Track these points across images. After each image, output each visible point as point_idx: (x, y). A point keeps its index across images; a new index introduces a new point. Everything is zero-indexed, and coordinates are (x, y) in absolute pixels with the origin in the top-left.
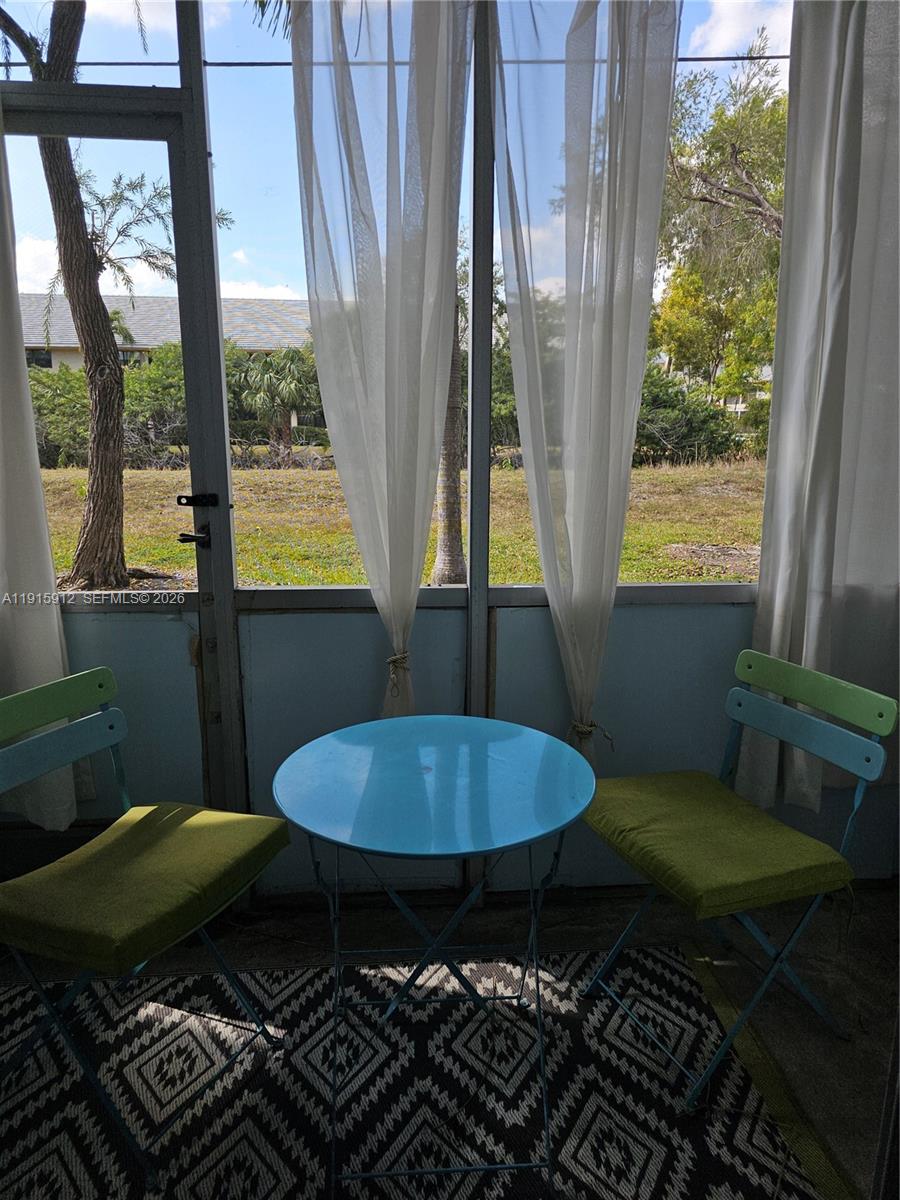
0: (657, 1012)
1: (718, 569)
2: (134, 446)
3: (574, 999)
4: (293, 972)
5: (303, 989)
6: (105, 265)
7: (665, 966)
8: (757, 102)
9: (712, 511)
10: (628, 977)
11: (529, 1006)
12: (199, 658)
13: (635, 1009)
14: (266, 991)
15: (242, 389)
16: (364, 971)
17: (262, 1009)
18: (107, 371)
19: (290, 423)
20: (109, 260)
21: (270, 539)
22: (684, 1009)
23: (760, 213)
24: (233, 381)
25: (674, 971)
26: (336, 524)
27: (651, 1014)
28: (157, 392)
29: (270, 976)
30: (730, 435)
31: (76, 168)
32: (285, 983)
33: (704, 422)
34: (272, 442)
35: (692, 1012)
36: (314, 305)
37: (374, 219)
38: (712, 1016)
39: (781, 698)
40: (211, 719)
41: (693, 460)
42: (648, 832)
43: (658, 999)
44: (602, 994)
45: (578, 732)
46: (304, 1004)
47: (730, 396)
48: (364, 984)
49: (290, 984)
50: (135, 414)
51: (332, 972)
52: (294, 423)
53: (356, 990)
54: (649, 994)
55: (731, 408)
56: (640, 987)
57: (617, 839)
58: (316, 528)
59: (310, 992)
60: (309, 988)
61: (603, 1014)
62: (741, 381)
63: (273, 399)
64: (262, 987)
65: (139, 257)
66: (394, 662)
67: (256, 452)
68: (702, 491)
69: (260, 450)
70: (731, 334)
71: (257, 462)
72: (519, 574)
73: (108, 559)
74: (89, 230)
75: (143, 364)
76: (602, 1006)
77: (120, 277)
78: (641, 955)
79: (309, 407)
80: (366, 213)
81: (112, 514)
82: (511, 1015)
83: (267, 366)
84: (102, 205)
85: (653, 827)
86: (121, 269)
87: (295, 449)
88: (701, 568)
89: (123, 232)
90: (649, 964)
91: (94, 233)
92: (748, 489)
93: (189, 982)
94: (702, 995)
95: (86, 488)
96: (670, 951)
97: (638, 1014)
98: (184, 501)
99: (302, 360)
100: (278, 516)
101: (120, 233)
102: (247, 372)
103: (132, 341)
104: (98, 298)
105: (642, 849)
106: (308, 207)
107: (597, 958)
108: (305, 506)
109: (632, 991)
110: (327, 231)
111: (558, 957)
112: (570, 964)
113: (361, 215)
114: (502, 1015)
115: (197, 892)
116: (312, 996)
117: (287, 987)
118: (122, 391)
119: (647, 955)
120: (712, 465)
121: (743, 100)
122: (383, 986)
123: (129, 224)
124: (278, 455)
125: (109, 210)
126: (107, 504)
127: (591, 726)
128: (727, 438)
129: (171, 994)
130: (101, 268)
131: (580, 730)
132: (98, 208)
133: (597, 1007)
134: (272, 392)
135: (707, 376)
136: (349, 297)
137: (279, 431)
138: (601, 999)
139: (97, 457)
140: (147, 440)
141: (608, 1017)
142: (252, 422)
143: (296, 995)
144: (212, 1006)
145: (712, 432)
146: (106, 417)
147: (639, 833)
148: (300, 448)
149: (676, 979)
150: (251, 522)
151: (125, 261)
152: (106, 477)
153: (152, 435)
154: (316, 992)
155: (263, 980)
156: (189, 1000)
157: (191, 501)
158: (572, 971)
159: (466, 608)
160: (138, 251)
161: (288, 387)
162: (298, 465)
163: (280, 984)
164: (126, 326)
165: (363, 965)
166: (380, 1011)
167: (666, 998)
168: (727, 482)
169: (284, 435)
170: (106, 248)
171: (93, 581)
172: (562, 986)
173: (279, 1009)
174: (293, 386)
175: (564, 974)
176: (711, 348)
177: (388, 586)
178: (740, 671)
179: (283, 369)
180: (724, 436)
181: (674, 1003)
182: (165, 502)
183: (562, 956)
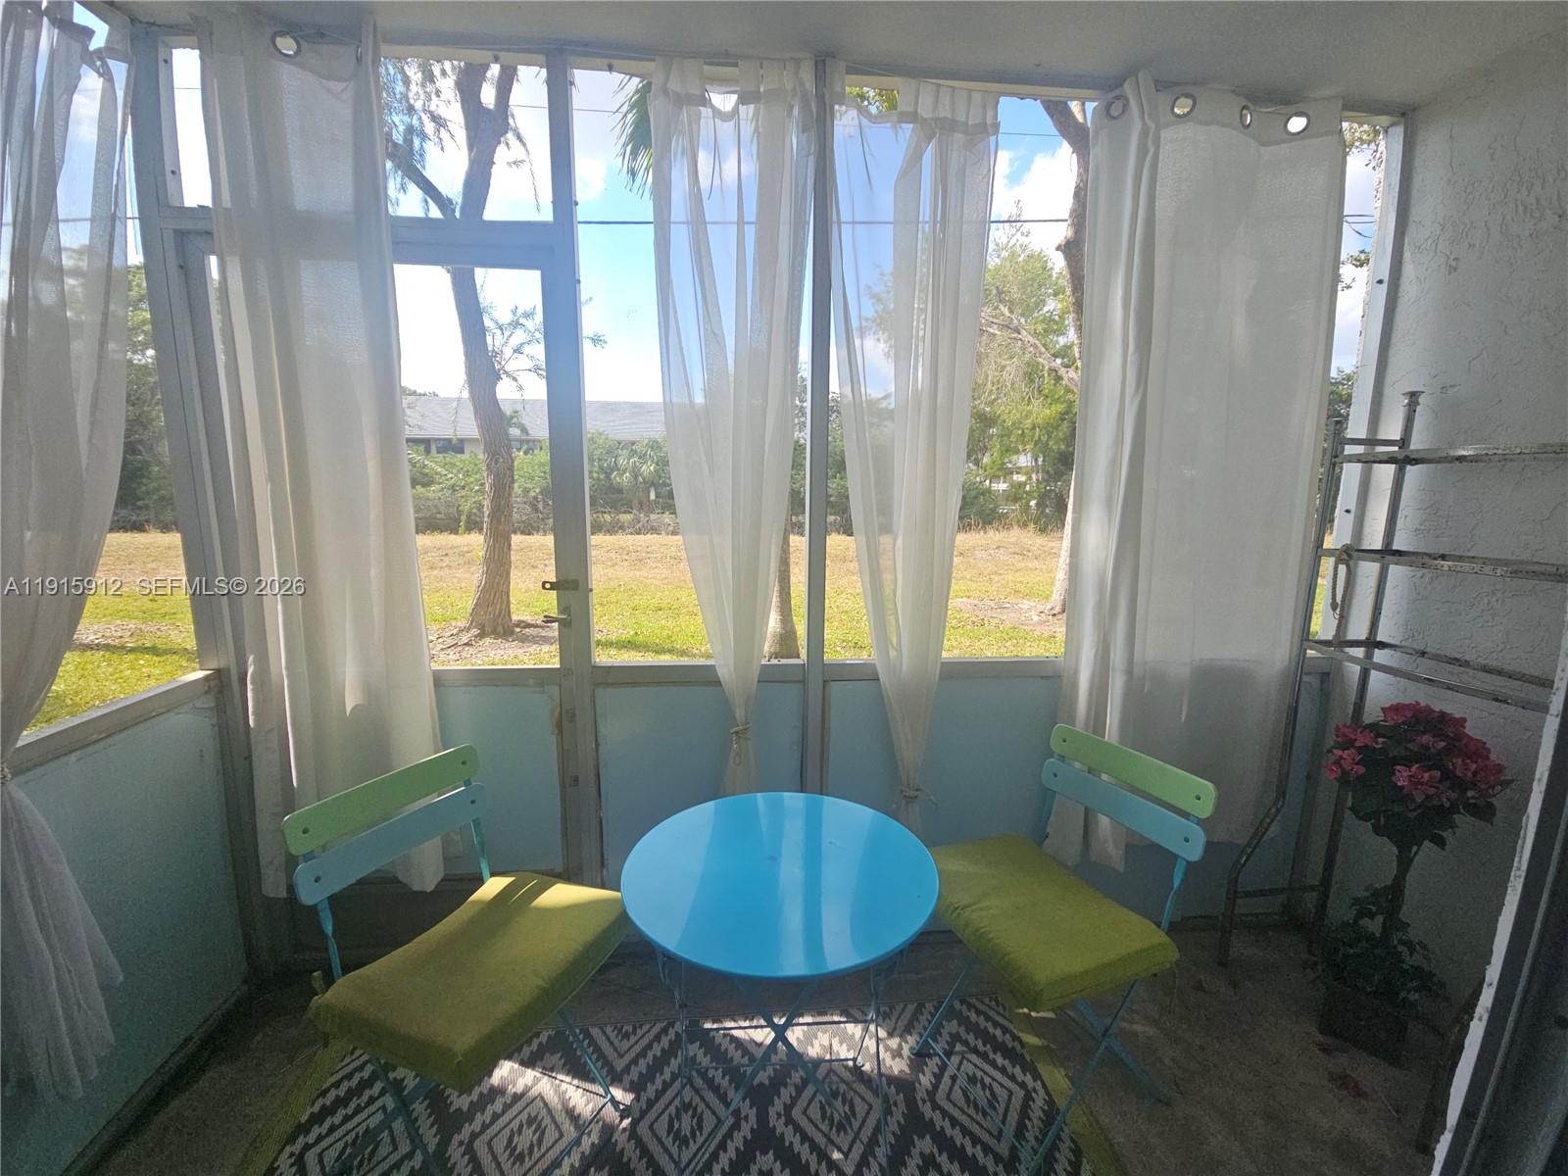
0: (985, 1073)
1: (996, 621)
2: (526, 514)
3: (905, 1057)
4: (641, 1027)
5: (650, 1046)
6: (502, 376)
7: (988, 1018)
8: (1013, 255)
9: (988, 571)
10: (955, 1031)
11: (863, 1065)
12: (560, 727)
13: (962, 1069)
14: (615, 1049)
15: (612, 471)
16: (708, 1025)
17: (611, 1070)
18: (501, 460)
19: (649, 496)
20: (506, 372)
21: (630, 593)
22: (1010, 1069)
23: (1020, 339)
24: (605, 465)
25: (996, 1024)
26: (684, 581)
27: (979, 1074)
28: (545, 473)
29: (620, 1031)
30: (995, 508)
31: (481, 300)
32: (633, 1039)
33: (976, 497)
34: (634, 511)
35: (1017, 1071)
36: (668, 406)
37: (724, 337)
38: (1037, 1076)
39: (1086, 768)
40: (570, 782)
41: (970, 529)
42: (981, 909)
43: (984, 1056)
44: (931, 1051)
45: (905, 796)
46: (651, 1063)
47: (994, 478)
48: (707, 1040)
49: (639, 1040)
50: (527, 491)
51: (678, 1027)
52: (653, 496)
53: (700, 1047)
54: (975, 1051)
55: (995, 486)
56: (966, 1043)
57: (951, 915)
58: (668, 584)
59: (657, 1050)
60: (655, 1044)
61: (934, 1075)
62: (1002, 467)
63: (636, 478)
64: (611, 1043)
65: (530, 370)
66: (737, 732)
67: (622, 520)
68: (979, 554)
69: (625, 518)
70: (993, 431)
71: (622, 528)
72: (836, 624)
73: (497, 613)
74: (490, 348)
75: (536, 452)
76: (932, 1064)
77: (514, 384)
78: (965, 1007)
79: (665, 484)
80: (717, 332)
81: (501, 576)
82: (847, 1076)
83: (633, 453)
84: (502, 329)
85: (985, 904)
86: (515, 379)
87: (652, 517)
88: (983, 619)
89: (518, 350)
90: (973, 1016)
91: (494, 350)
92: (1015, 553)
93: (544, 1037)
94: (1024, 1051)
95: (481, 554)
96: (990, 1001)
97: (967, 1074)
98: (548, 586)
99: (660, 448)
100: (638, 573)
101: (515, 351)
102: (616, 457)
103: (528, 434)
104: (496, 401)
105: (977, 930)
106: (665, 327)
107: (923, 1010)
108: (660, 565)
109: (958, 1047)
110: (681, 348)
111: (888, 1010)
112: (899, 1017)
113: (712, 335)
114: (838, 1076)
115: (545, 985)
116: (659, 1054)
117: (636, 1043)
118: (513, 477)
119: (970, 1006)
120: (985, 533)
121: (1005, 254)
122: (725, 1044)
123: (522, 345)
124: (639, 522)
125: (507, 333)
126: (498, 566)
127: (917, 790)
128: (994, 510)
129: (526, 1051)
130: (499, 378)
131: (907, 794)
132: (498, 332)
133: (927, 1066)
134: (635, 474)
135: (977, 463)
136: (699, 399)
137: (641, 504)
138: (930, 1056)
139: (491, 529)
140: (536, 510)
141: (938, 1077)
142: (619, 496)
143: (643, 1053)
144: (564, 1065)
145: (982, 506)
146: (499, 497)
147: (973, 911)
148: (657, 516)
149: (998, 1032)
150: (617, 578)
151: (517, 373)
152: (497, 545)
153: (540, 506)
154: (663, 1050)
155: (613, 1036)
156: (542, 1059)
157: (554, 586)
158: (902, 1024)
159: (803, 682)
160: (530, 365)
161: (649, 468)
162: (654, 530)
163: (628, 1040)
164: (524, 422)
165: (707, 1018)
166: (723, 1072)
167: (991, 1055)
168: (998, 548)
169: (645, 506)
170: (503, 363)
171: (484, 630)
172: (894, 1043)
173: (627, 1069)
174: (652, 468)
175: (895, 1029)
176: (979, 441)
177: (731, 662)
178: (1056, 745)
179: (645, 454)
180: (991, 509)
181: (1000, 1061)
182: (547, 562)
183: (892, 1008)
